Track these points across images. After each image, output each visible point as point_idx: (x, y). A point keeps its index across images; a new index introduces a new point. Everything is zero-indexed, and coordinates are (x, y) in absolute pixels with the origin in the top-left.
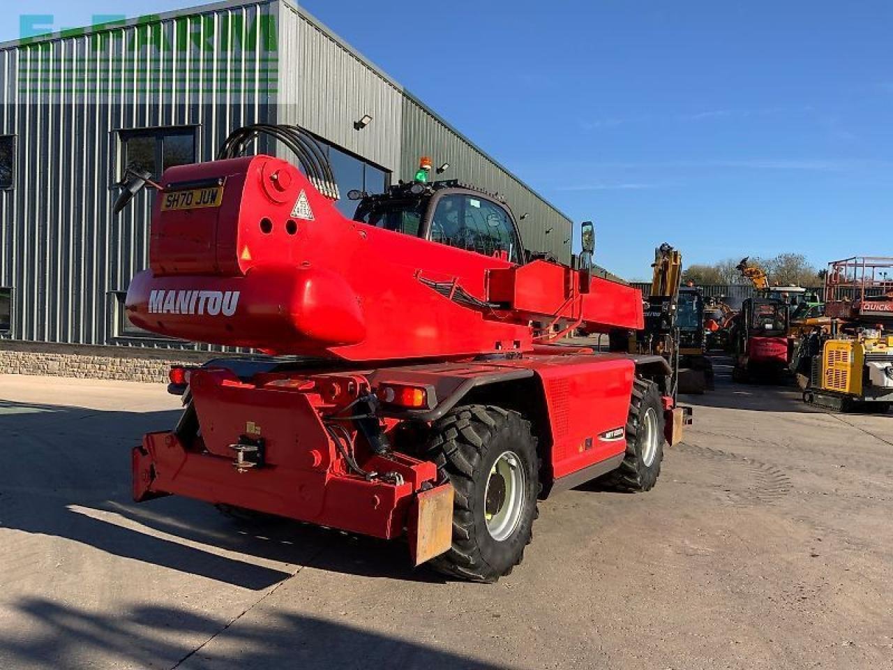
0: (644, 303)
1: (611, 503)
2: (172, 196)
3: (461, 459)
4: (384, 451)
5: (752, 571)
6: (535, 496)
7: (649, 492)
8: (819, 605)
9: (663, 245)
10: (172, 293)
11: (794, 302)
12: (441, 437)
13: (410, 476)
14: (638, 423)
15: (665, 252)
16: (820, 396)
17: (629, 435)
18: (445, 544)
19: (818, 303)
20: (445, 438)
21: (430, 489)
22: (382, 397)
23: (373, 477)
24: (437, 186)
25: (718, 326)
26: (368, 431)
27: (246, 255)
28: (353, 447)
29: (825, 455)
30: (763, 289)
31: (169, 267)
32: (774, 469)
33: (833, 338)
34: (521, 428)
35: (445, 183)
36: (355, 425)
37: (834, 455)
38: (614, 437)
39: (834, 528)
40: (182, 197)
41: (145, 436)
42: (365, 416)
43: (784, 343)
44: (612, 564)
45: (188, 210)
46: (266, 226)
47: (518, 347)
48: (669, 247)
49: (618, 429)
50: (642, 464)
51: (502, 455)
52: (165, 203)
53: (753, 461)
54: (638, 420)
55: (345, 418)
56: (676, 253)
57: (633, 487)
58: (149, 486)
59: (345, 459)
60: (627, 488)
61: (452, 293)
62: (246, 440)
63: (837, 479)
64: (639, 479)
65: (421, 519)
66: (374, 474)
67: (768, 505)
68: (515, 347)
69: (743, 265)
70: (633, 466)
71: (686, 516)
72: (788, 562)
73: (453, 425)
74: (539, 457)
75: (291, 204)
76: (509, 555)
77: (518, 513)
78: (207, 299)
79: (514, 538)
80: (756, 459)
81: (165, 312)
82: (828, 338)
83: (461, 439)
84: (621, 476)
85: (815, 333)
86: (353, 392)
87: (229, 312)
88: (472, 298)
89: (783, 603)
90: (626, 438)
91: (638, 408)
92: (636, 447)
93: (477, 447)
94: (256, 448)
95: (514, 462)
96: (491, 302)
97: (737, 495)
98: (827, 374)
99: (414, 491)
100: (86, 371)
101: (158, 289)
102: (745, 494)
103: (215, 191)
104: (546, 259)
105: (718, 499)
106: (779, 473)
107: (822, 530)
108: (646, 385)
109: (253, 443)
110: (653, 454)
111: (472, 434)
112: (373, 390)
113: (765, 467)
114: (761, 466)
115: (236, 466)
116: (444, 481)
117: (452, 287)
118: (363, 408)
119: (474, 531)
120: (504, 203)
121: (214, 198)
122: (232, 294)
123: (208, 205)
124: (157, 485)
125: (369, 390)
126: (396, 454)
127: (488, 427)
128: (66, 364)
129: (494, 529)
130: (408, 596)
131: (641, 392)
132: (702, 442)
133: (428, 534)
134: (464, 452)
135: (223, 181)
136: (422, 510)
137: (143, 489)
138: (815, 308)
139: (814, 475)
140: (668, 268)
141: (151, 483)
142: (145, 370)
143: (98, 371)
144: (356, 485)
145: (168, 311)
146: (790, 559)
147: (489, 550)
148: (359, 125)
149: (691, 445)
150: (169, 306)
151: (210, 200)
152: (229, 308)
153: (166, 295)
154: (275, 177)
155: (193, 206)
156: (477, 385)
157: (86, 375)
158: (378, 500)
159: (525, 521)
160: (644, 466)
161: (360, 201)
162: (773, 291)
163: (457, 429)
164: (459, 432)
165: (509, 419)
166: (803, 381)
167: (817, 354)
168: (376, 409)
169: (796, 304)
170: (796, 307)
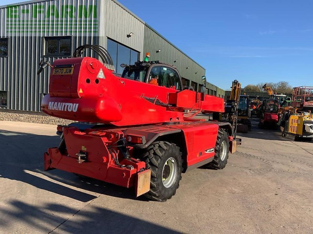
0: (225, 103)
1: (209, 173)
2: (56, 70)
3: (154, 161)
4: (128, 158)
5: (254, 199)
6: (180, 172)
7: (223, 169)
8: (275, 212)
9: (235, 80)
10: (56, 103)
11: (282, 100)
12: (148, 152)
13: (136, 167)
14: (219, 146)
15: (235, 83)
16: (288, 135)
17: (216, 151)
18: (148, 189)
19: (290, 101)
20: (149, 153)
21: (143, 171)
22: (127, 139)
23: (123, 167)
24: (152, 63)
25: (255, 108)
26: (123, 150)
27: (81, 91)
28: (117, 156)
29: (286, 157)
30: (271, 95)
31: (55, 94)
32: (268, 162)
33: (293, 115)
34: (176, 149)
35: (155, 62)
36: (118, 148)
37: (290, 157)
38: (210, 151)
39: (285, 184)
40: (60, 71)
41: (48, 149)
42: (122, 146)
43: (277, 115)
44: (206, 196)
45: (62, 75)
46: (88, 81)
47: (178, 119)
48: (237, 81)
49: (212, 148)
50: (220, 160)
51: (169, 159)
52: (54, 72)
53: (261, 158)
54: (219, 145)
55: (114, 146)
56: (239, 84)
57: (217, 168)
58: (49, 166)
59: (114, 160)
60: (215, 168)
61: (155, 102)
62: (82, 152)
63: (289, 166)
64: (219, 165)
65: (139, 181)
66: (124, 166)
67: (264, 175)
68: (177, 119)
69: (265, 87)
70: (217, 161)
71: (234, 179)
72: (267, 197)
73: (152, 148)
74: (182, 159)
75: (97, 73)
76: (171, 192)
77: (174, 179)
78: (68, 106)
79: (173, 186)
80: (262, 158)
81: (54, 109)
82: (291, 115)
83: (155, 154)
84: (213, 164)
85: (287, 113)
86: (118, 137)
87: (75, 111)
88: (162, 103)
89: (263, 211)
90: (215, 151)
91: (219, 141)
92: (218, 155)
93: (159, 156)
94: (85, 155)
95: (173, 161)
96: (169, 104)
97: (253, 171)
98: (291, 127)
99: (137, 172)
100: (33, 120)
101: (52, 101)
102: (256, 171)
103: (71, 69)
104: (189, 89)
105: (247, 173)
106: (269, 163)
107: (281, 185)
108: (222, 133)
109: (84, 153)
110: (225, 157)
111: (158, 152)
112: (125, 136)
113: (264, 161)
114: (263, 161)
115: (77, 161)
116: (148, 168)
117: (155, 99)
118: (121, 143)
119: (158, 185)
120: (175, 68)
121: (70, 71)
122: (76, 105)
123: (68, 74)
124: (52, 166)
125: (123, 136)
126: (132, 158)
127: (164, 149)
128: (26, 118)
129: (165, 184)
130: (135, 206)
131: (221, 135)
132: (244, 151)
133: (141, 186)
134: (155, 158)
135: (73, 66)
136: (139, 178)
137: (48, 167)
138: (289, 103)
139: (281, 164)
140: (236, 89)
141: (50, 165)
142: (53, 120)
143: (37, 120)
144: (117, 169)
145: (55, 109)
146: (268, 196)
147: (163, 191)
148: (129, 36)
149: (240, 152)
150: (55, 108)
151: (69, 72)
152: (75, 109)
153: (54, 104)
154: (91, 64)
155: (63, 74)
156: (160, 135)
157: (33, 122)
158: (125, 175)
159: (177, 181)
160: (221, 161)
161: (125, 67)
162: (274, 96)
163: (153, 150)
164: (154, 151)
165: (172, 147)
166: (282, 129)
167: (288, 120)
168: (126, 143)
169: (283, 101)
170: (283, 102)
